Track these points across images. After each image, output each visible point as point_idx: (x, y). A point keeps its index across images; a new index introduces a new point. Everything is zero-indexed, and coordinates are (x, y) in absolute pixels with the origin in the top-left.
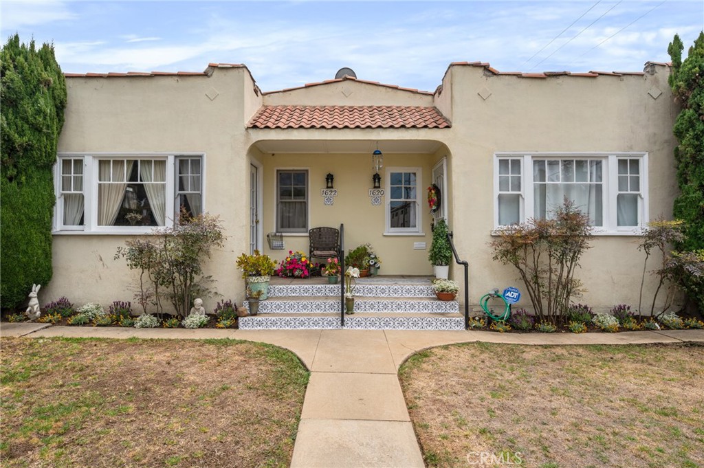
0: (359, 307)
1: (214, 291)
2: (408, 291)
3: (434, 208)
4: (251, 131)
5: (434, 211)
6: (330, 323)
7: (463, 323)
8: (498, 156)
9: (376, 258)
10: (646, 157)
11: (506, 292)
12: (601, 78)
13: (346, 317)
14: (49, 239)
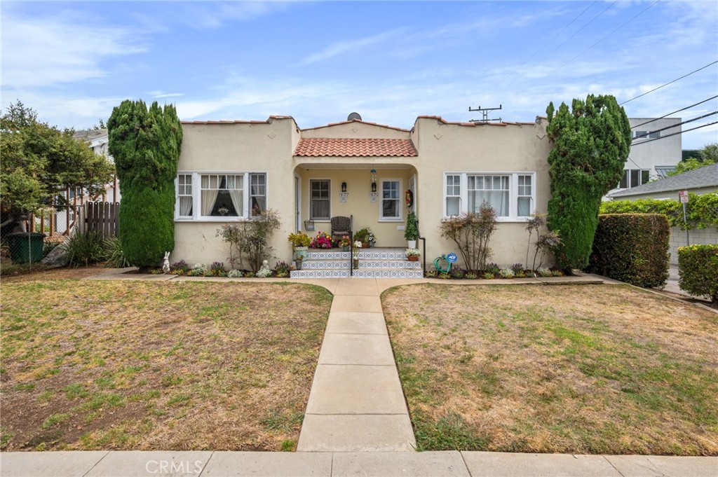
0: (362, 265)
1: (273, 256)
2: (392, 256)
3: (409, 205)
4: (296, 158)
5: (409, 207)
6: (344, 274)
7: (422, 274)
8: (446, 174)
9: (373, 236)
10: (535, 174)
11: (449, 256)
12: (508, 126)
13: (354, 271)
14: (173, 224)
